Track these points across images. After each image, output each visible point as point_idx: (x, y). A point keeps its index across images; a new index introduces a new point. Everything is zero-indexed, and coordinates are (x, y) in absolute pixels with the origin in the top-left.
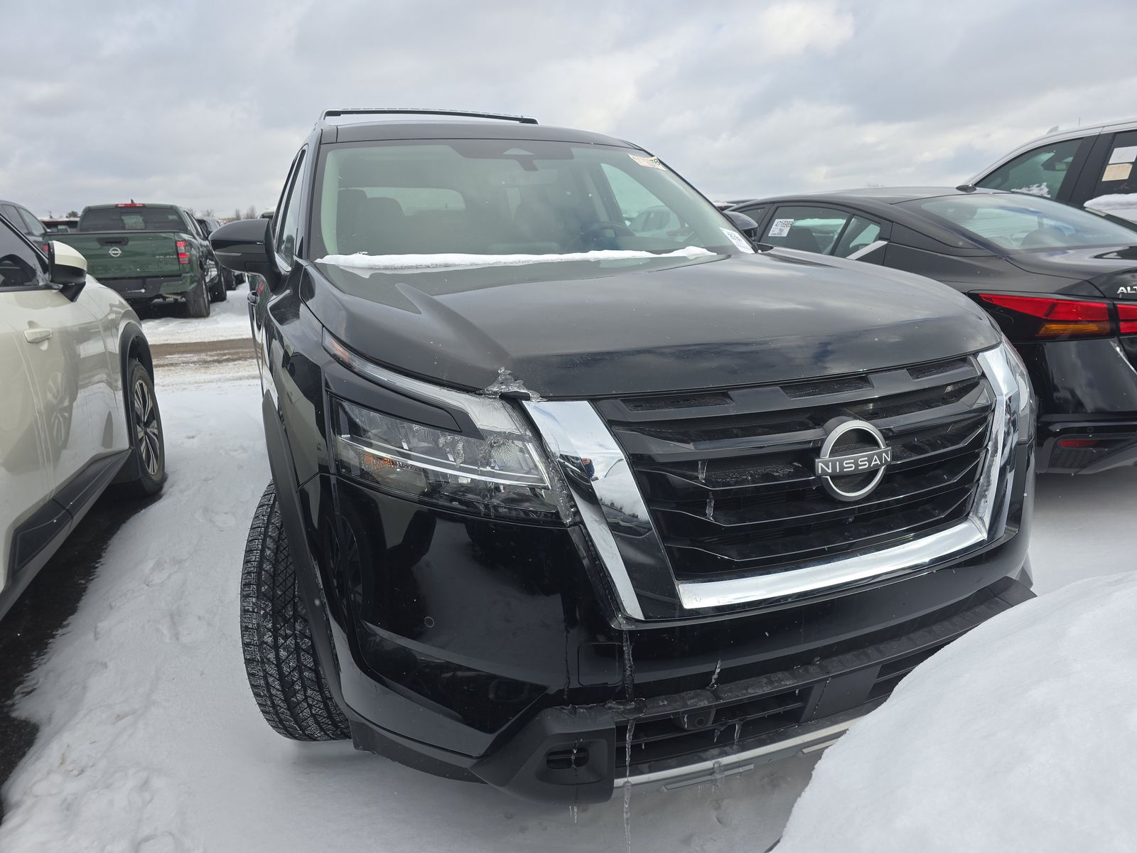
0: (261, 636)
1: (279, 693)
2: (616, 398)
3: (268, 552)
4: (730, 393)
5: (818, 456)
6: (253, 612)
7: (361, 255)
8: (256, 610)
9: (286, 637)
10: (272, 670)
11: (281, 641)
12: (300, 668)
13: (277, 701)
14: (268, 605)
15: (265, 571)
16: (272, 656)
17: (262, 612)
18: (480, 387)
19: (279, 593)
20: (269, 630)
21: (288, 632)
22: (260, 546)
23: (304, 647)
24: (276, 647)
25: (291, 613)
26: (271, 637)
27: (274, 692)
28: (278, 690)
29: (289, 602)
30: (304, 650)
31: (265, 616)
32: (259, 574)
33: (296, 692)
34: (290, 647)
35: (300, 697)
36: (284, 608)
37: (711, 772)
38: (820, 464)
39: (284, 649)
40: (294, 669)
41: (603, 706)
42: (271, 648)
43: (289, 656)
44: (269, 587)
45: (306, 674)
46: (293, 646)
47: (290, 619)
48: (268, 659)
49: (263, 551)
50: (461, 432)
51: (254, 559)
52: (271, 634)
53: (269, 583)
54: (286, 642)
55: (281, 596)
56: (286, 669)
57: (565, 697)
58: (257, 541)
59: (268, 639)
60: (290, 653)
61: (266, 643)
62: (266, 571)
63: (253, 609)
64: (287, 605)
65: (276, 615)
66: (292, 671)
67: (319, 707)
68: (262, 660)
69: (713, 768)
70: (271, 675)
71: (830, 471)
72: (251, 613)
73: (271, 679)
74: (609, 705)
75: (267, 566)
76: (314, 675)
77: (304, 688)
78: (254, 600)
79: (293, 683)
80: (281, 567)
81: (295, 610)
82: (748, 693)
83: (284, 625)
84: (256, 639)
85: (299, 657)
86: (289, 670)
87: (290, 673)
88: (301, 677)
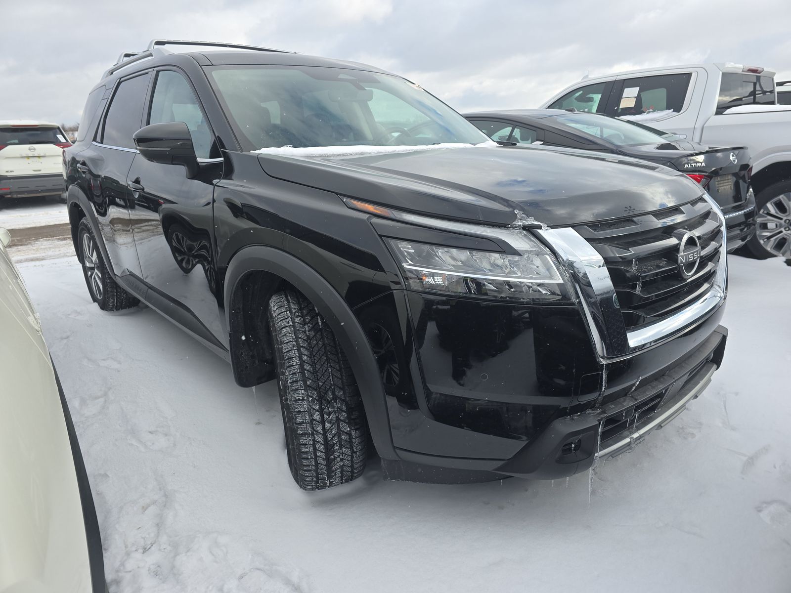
0: (311, 415)
1: (322, 454)
2: (584, 224)
3: (305, 357)
4: (635, 219)
5: (679, 253)
6: (303, 400)
7: (288, 148)
8: (305, 398)
9: (329, 414)
10: (319, 438)
11: (326, 417)
12: (339, 433)
13: (320, 461)
14: (314, 393)
15: (306, 370)
16: (319, 429)
17: (310, 399)
18: (508, 223)
19: (321, 384)
20: (317, 411)
21: (330, 409)
22: (297, 354)
23: (342, 418)
24: (323, 422)
25: (331, 396)
26: (318, 415)
27: (319, 454)
28: (322, 452)
29: (329, 389)
30: (342, 421)
31: (313, 401)
32: (303, 373)
33: (335, 451)
34: (332, 420)
35: (336, 454)
36: (325, 393)
37: (629, 444)
38: (680, 257)
39: (328, 422)
40: (335, 435)
41: (585, 413)
42: (319, 423)
43: (332, 426)
44: (312, 381)
45: (343, 437)
46: (334, 419)
47: (331, 401)
48: (317, 432)
49: (300, 357)
50: (505, 252)
51: (295, 364)
52: (318, 413)
53: (311, 378)
54: (329, 417)
55: (322, 386)
56: (329, 436)
57: (568, 411)
58: (293, 351)
59: (317, 416)
60: (332, 424)
61: (315, 420)
62: (308, 370)
63: (303, 398)
64: (327, 391)
65: (321, 399)
66: (334, 437)
67: (348, 460)
68: (312, 433)
69: (630, 442)
70: (318, 442)
71: (684, 261)
72: (302, 401)
73: (318, 445)
74: (588, 412)
75: (307, 367)
76: (348, 437)
77: (341, 447)
78: (303, 391)
79: (334, 444)
80: (318, 366)
81: (334, 393)
82: (647, 395)
83: (327, 406)
84: (308, 418)
85: (339, 426)
86: (331, 436)
87: (332, 438)
88: (340, 441)
